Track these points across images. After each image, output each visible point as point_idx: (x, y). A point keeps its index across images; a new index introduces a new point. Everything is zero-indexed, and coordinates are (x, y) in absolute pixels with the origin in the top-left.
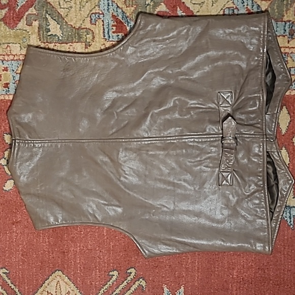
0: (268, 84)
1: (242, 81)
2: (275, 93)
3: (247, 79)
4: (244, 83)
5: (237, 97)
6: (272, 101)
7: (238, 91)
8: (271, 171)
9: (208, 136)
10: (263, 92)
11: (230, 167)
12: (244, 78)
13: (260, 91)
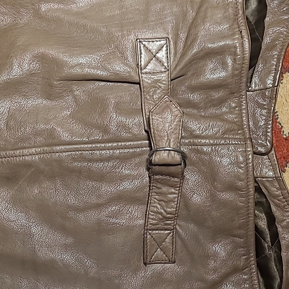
0: (251, 19)
1: (191, 14)
2: (267, 40)
3: (203, 9)
4: (194, 19)
5: (180, 51)
6: (260, 61)
7: (183, 36)
8: (263, 224)
9: (115, 144)
10: (242, 37)
11: (168, 219)
12: (196, 7)
13: (233, 34)
